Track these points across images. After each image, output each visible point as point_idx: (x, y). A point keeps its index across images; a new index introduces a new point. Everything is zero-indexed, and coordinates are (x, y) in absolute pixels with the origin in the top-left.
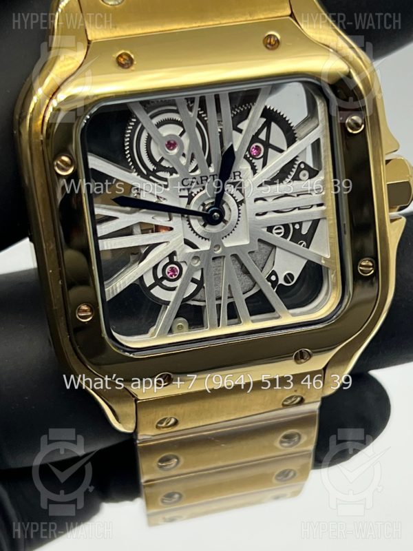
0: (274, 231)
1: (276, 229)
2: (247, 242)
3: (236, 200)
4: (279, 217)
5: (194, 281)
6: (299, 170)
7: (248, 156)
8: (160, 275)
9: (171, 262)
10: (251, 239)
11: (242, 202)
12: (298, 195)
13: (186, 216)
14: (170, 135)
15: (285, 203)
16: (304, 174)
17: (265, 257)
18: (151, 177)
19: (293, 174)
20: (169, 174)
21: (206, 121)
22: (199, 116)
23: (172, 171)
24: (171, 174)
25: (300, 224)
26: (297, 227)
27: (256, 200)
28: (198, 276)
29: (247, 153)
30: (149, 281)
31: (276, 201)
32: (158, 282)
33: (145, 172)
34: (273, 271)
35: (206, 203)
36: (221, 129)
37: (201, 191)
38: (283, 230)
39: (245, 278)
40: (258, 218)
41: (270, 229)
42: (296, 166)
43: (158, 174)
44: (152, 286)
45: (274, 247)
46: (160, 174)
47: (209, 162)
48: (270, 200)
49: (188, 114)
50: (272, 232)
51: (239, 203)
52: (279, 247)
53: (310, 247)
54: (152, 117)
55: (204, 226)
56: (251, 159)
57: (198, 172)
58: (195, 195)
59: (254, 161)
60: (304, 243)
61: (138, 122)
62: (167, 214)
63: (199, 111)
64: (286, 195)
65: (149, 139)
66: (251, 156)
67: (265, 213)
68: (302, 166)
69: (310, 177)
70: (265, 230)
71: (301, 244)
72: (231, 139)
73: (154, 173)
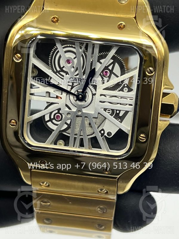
0: (107, 111)
1: (108, 110)
2: (93, 113)
3: (92, 93)
4: (110, 106)
5: (66, 123)
6: (124, 87)
7: (102, 75)
8: (52, 117)
9: (58, 112)
10: (95, 112)
11: (95, 94)
12: (121, 98)
13: (69, 94)
14: (69, 57)
15: (114, 100)
16: (126, 89)
17: (101, 122)
18: (57, 74)
19: (121, 88)
20: (65, 74)
21: (87, 55)
22: (84, 52)
23: (67, 73)
24: (66, 74)
25: (120, 111)
26: (118, 112)
27: (101, 95)
28: (69, 122)
29: (102, 73)
30: (47, 118)
31: (110, 98)
32: (51, 120)
33: (55, 71)
34: (103, 129)
35: (79, 91)
36: (92, 60)
37: (78, 85)
38: (111, 112)
39: (90, 128)
40: (100, 103)
41: (105, 110)
42: (123, 85)
43: (60, 73)
44: (48, 121)
45: (106, 118)
46: (61, 73)
47: (84, 73)
48: (108, 97)
49: (79, 50)
50: (106, 111)
51: (94, 95)
52: (108, 119)
53: (122, 123)
54: (64, 48)
55: (76, 101)
56: (103, 76)
57: (78, 76)
58: (75, 86)
59: (104, 78)
60: (120, 120)
61: (57, 48)
62: (61, 91)
63: (84, 50)
64: (116, 96)
65: (60, 57)
66: (103, 75)
67: (104, 102)
68: (126, 85)
69: (128, 92)
70: (103, 109)
71: (118, 120)
72: (95, 65)
73: (59, 72)
